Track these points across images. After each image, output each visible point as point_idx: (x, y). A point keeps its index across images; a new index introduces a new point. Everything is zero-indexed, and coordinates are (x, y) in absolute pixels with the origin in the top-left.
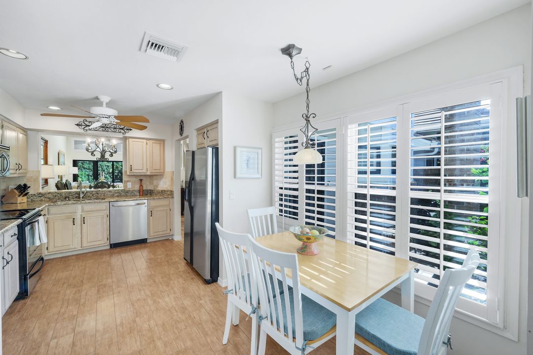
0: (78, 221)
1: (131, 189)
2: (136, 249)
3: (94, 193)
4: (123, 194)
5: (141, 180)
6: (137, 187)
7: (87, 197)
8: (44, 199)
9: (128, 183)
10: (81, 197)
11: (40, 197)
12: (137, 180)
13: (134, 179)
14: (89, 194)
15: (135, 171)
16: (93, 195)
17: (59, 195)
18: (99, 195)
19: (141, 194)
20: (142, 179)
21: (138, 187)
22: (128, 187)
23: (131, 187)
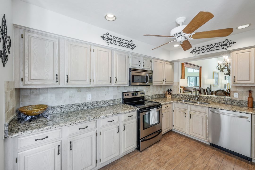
0: (188, 115)
1: (238, 99)
2: (231, 160)
3: (205, 98)
4: (229, 102)
5: (251, 92)
6: (245, 98)
7: (200, 100)
8: (179, 98)
9: (235, 93)
10: (196, 99)
11: (178, 96)
12: (246, 91)
13: (241, 90)
14: (201, 98)
15: (239, 82)
16: (204, 99)
17: (185, 96)
18: (209, 100)
19: (250, 105)
20: (252, 90)
21: (247, 98)
22: (235, 97)
23: (237, 97)
